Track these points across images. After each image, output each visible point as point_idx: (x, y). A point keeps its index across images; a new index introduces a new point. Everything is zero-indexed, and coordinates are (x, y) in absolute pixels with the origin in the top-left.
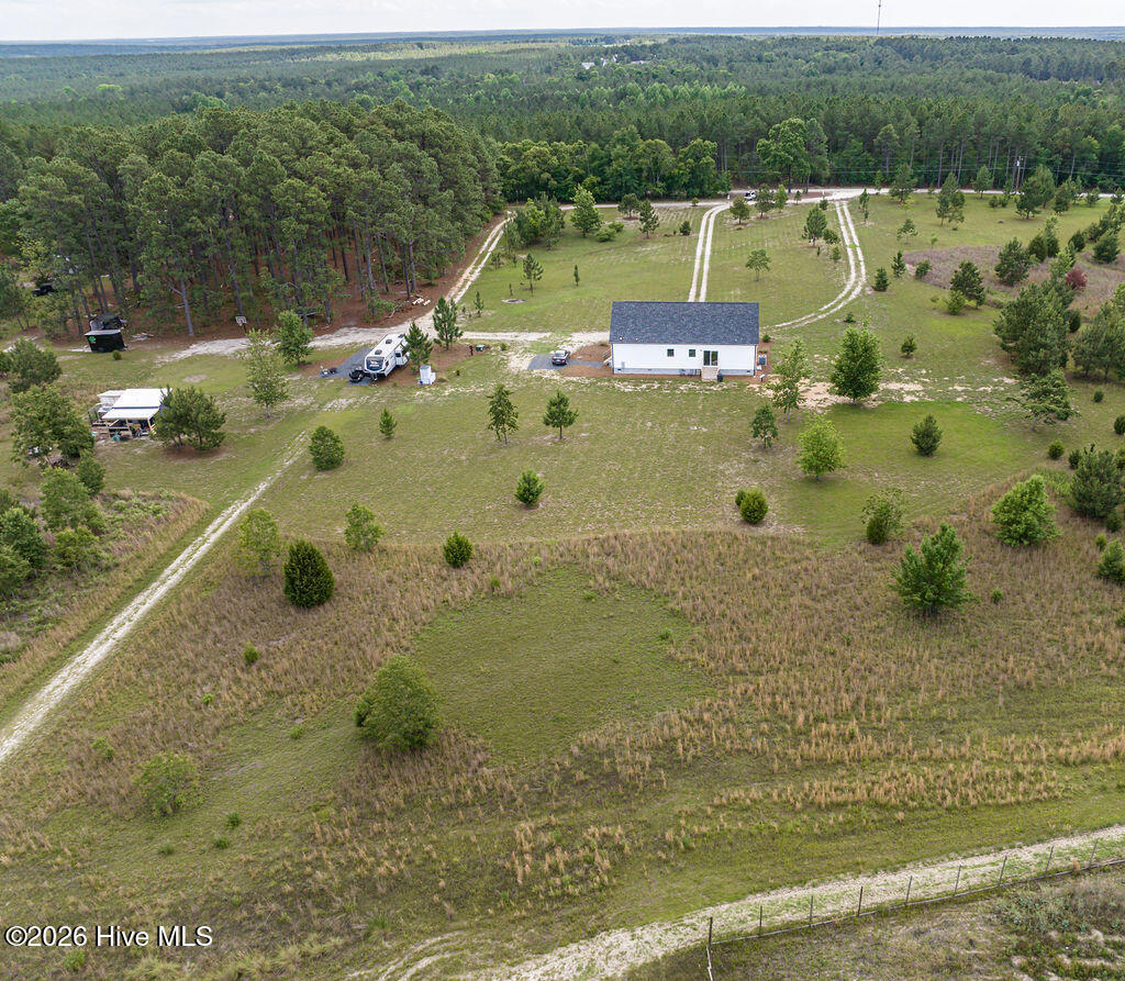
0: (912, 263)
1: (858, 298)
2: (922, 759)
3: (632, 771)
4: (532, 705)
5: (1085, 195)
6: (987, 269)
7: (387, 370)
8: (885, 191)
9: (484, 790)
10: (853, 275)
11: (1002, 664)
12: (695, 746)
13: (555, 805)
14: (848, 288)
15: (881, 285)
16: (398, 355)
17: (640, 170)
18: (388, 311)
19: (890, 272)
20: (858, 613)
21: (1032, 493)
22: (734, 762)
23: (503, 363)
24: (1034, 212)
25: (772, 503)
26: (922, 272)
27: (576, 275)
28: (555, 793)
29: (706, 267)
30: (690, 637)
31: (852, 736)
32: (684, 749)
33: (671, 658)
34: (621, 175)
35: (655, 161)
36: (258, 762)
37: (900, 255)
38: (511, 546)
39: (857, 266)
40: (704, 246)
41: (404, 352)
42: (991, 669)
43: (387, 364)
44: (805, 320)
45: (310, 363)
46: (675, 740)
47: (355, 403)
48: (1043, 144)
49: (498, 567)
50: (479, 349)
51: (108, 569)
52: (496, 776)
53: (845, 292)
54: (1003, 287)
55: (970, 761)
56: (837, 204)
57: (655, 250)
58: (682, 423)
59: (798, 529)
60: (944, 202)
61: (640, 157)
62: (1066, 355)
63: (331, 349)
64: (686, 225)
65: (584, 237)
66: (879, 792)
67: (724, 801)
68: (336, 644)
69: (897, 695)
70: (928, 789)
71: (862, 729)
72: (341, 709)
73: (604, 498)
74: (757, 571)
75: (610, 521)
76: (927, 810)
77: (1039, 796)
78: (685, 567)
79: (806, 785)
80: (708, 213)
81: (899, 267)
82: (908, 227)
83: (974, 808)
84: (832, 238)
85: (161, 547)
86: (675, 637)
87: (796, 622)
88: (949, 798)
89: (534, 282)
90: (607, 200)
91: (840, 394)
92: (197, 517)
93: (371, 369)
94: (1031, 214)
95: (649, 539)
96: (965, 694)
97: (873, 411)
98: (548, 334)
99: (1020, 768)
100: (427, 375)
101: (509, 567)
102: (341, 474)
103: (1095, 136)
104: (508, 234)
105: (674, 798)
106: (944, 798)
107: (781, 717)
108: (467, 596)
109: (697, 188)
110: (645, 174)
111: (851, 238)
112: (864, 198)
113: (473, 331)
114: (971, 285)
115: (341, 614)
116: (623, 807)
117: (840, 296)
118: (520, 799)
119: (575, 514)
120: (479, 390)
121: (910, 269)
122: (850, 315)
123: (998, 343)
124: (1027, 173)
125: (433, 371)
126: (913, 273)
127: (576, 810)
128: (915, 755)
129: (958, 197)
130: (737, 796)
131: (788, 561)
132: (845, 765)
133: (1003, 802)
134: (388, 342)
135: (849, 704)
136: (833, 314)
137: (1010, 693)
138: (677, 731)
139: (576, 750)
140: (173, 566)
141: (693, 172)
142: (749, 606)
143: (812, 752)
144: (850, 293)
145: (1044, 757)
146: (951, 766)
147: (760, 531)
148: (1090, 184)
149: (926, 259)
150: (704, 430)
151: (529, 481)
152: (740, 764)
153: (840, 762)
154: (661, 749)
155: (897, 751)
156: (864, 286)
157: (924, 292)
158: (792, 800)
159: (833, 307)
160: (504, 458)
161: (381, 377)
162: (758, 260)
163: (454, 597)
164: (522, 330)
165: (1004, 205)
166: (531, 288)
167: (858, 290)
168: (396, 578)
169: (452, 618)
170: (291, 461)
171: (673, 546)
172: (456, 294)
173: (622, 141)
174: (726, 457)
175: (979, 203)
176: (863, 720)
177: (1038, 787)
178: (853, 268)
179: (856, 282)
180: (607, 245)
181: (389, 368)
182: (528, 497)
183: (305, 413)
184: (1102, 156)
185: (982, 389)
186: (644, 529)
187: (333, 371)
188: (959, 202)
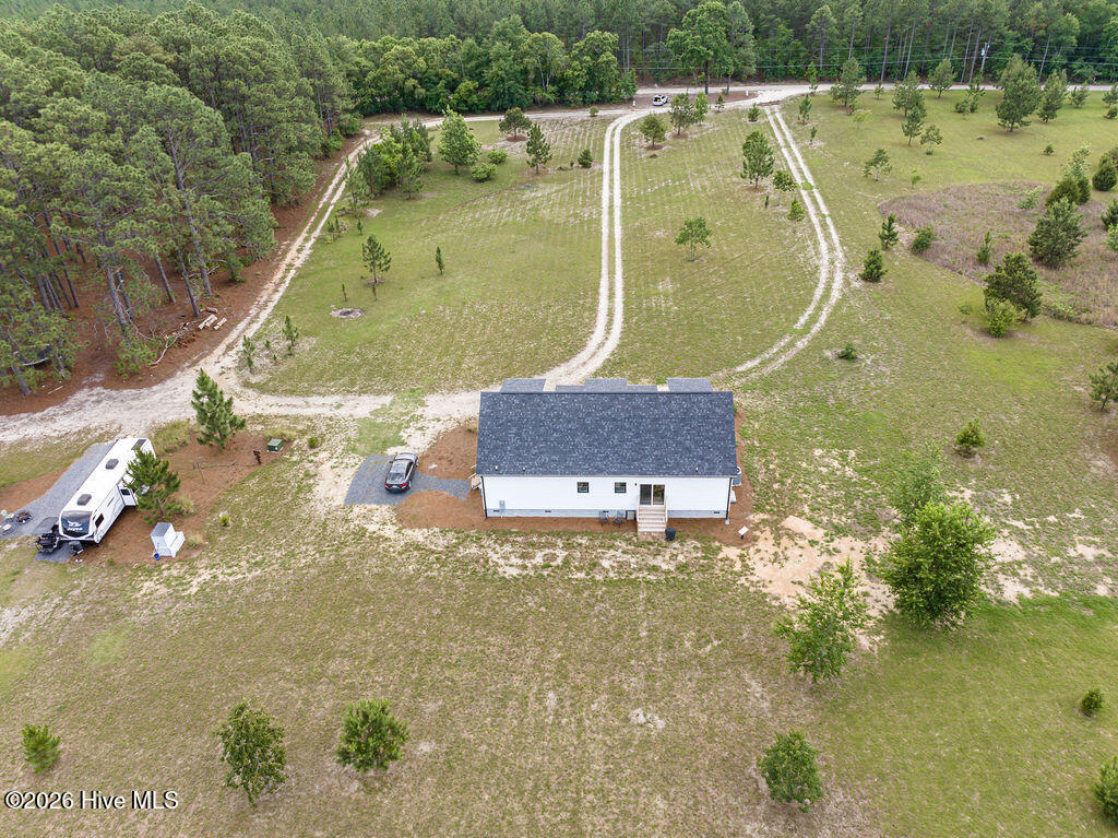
14: (824, 274)
15: (875, 274)
16: (124, 492)
17: (525, 72)
24: (1022, 123)
26: (922, 246)
29: (617, 232)
40: (611, 188)
43: (98, 522)
48: (1011, 26)
53: (821, 285)
61: (525, 54)
64: (586, 154)
80: (610, 128)
81: (888, 237)
82: (881, 158)
84: (784, 182)
90: (488, 109)
94: (1016, 125)
103: (1075, 13)
109: (596, 91)
110: (532, 76)
126: (910, 246)
134: (111, 466)
144: (829, 287)
156: (846, 271)
162: (695, 234)
165: (973, 110)
167: (839, 279)
180: (484, 188)
181: (107, 524)
187: (23, 517)
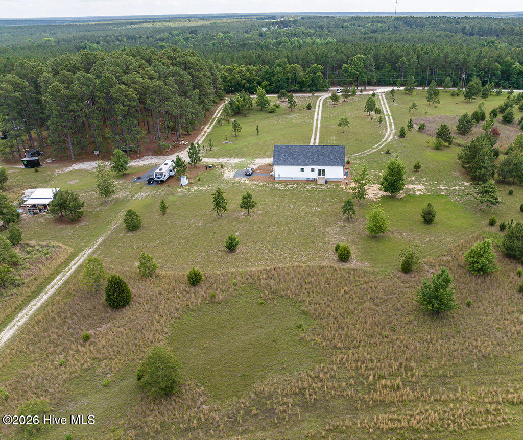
0: (416, 124)
1: (391, 141)
2: (436, 400)
3: (282, 408)
4: (230, 367)
5: (495, 90)
6: (453, 127)
7: (165, 178)
8: (402, 88)
9: (203, 420)
10: (389, 130)
11: (475, 343)
12: (315, 393)
13: (240, 429)
14: (386, 136)
15: (402, 135)
16: (170, 171)
17: (288, 79)
18: (167, 148)
19: (406, 128)
20: (399, 313)
21: (485, 248)
22: (336, 403)
23: (222, 174)
24: (473, 99)
25: (353, 250)
26: (421, 129)
27: (257, 130)
28: (241, 422)
29: (319, 125)
30: (313, 327)
31: (398, 387)
32: (310, 395)
33: (302, 339)
34: (279, 81)
35: (295, 74)
36: (85, 401)
37: (411, 120)
38: (222, 274)
39: (390, 125)
40: (318, 115)
41: (173, 169)
42: (469, 346)
43: (165, 175)
44: (367, 152)
45: (128, 174)
46: (305, 389)
47: (149, 195)
48: (475, 67)
49: (215, 286)
50: (210, 167)
51: (19, 285)
52: (210, 411)
53: (385, 138)
54: (460, 136)
55: (461, 401)
56: (380, 95)
57: (294, 117)
58: (308, 206)
59: (367, 264)
60: (430, 95)
61: (288, 72)
62: (494, 171)
63: (139, 167)
64: (309, 105)
65: (262, 110)
66: (414, 422)
67: (332, 427)
68: (130, 329)
69: (421, 361)
70: (440, 419)
71: (403, 382)
72: (131, 369)
73: (269, 247)
74: (346, 289)
75: (272, 259)
76: (440, 432)
77: (500, 424)
78: (310, 286)
79: (375, 417)
80: (319, 99)
81: (410, 126)
82: (414, 106)
83: (465, 431)
84: (378, 111)
85: (47, 273)
86: (305, 326)
87: (367, 318)
88: (451, 425)
89: (237, 133)
90: (273, 93)
91: (385, 191)
92: (66, 257)
93: (157, 178)
94: (471, 100)
95: (291, 270)
96: (456, 361)
97: (401, 199)
98: (243, 159)
99: (488, 406)
100: (184, 181)
101: (221, 287)
102: (139, 233)
103: (499, 63)
104: (225, 110)
105: (305, 425)
106: (449, 425)
107: (360, 375)
108: (199, 302)
109: (314, 86)
110: (290, 80)
111: (387, 111)
112: (393, 92)
113: (208, 157)
114: (446, 135)
115: (134, 312)
116: (277, 430)
117: (383, 140)
118: (222, 426)
119: (255, 255)
120: (209, 188)
121: (416, 127)
122: (388, 150)
123: (460, 164)
124: (468, 80)
125: (187, 178)
126: (417, 129)
127: (252, 432)
128: (432, 399)
129: (437, 91)
130: (338, 423)
131: (362, 282)
132: (395, 404)
133: (481, 428)
134: (166, 164)
135: (396, 368)
136: (380, 149)
137: (480, 360)
138: (306, 385)
139: (252, 395)
140: (52, 284)
141: (312, 80)
142: (343, 309)
143: (377, 396)
144: (387, 139)
145: (501, 400)
146: (451, 405)
147: (347, 266)
148: (497, 85)
149: (423, 122)
150: (319, 210)
151: (232, 239)
152: (339, 404)
153: (393, 402)
154: (298, 395)
155: (422, 395)
156: (394, 135)
157: (423, 139)
158: (368, 427)
159: (380, 145)
160: (220, 225)
161: (162, 182)
162: (344, 123)
163: (192, 303)
164: (231, 157)
165: (458, 95)
166: (236, 136)
167: (391, 137)
168: (163, 292)
169: (190, 315)
170: (115, 226)
171: (303, 274)
172: (200, 139)
173: (279, 65)
174: (330, 225)
175: (446, 94)
176: (404, 376)
177: (499, 418)
178: (388, 126)
179: (390, 133)
180: (272, 114)
181: (166, 177)
182: (231, 247)
183: (124, 200)
184: (503, 72)
185: (453, 188)
186: (289, 265)
187: (139, 178)
188: (436, 94)
